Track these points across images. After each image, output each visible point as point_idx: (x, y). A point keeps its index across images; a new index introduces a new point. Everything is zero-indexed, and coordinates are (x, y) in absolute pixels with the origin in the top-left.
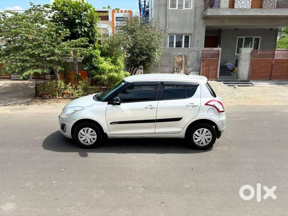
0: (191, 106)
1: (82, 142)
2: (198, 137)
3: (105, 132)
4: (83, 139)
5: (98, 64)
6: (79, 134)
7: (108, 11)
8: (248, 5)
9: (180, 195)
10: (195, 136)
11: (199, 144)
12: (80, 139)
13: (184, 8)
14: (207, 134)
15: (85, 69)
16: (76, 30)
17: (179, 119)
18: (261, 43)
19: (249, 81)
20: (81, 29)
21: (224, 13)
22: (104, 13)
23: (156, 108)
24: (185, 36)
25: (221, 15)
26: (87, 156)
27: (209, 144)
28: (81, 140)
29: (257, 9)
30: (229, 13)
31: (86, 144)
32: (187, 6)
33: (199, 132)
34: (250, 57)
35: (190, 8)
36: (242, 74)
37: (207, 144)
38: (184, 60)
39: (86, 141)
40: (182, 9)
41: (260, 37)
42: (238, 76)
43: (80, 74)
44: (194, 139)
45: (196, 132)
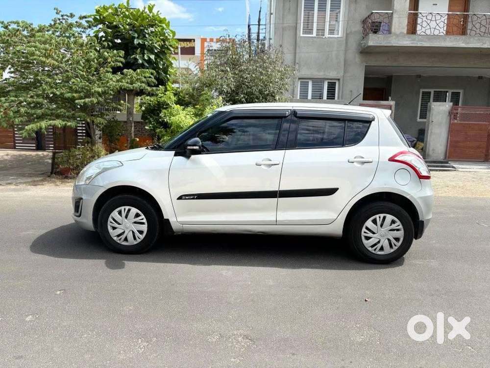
0: (358, 162)
1: (115, 238)
2: (374, 233)
3: (165, 218)
4: (118, 231)
5: (170, 117)
6: (110, 219)
7: (194, 40)
8: (442, 30)
9: (343, 360)
10: (365, 232)
11: (375, 250)
12: (111, 230)
13: (327, 35)
14: (394, 226)
15: (147, 128)
16: (133, 56)
17: (330, 192)
18: (463, 101)
19: (447, 163)
20: (144, 56)
21: (399, 42)
22: (188, 43)
23: (280, 166)
24: (328, 82)
25: (394, 45)
26: (121, 266)
27: (397, 249)
28: (113, 233)
29: (458, 37)
30: (407, 42)
31: (125, 243)
32: (332, 31)
33: (375, 222)
34: (449, 118)
35: (338, 34)
36: (433, 150)
37: (392, 251)
39: (123, 237)
40: (324, 36)
41: (461, 91)
42: (427, 152)
43: (138, 140)
44: (363, 238)
45: (369, 223)
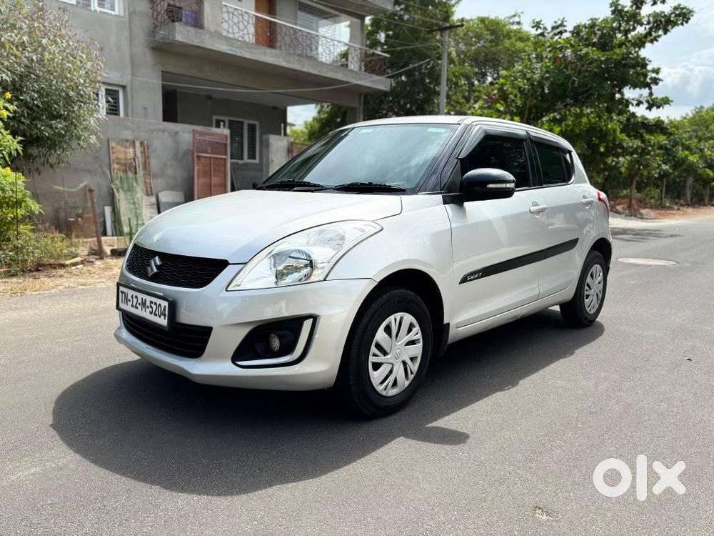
3: (445, 321)
12: (375, 372)
13: (96, 7)
24: (106, 89)
33: (592, 275)
35: (113, 9)
38: (139, 154)
41: (257, 123)
45: (589, 278)
